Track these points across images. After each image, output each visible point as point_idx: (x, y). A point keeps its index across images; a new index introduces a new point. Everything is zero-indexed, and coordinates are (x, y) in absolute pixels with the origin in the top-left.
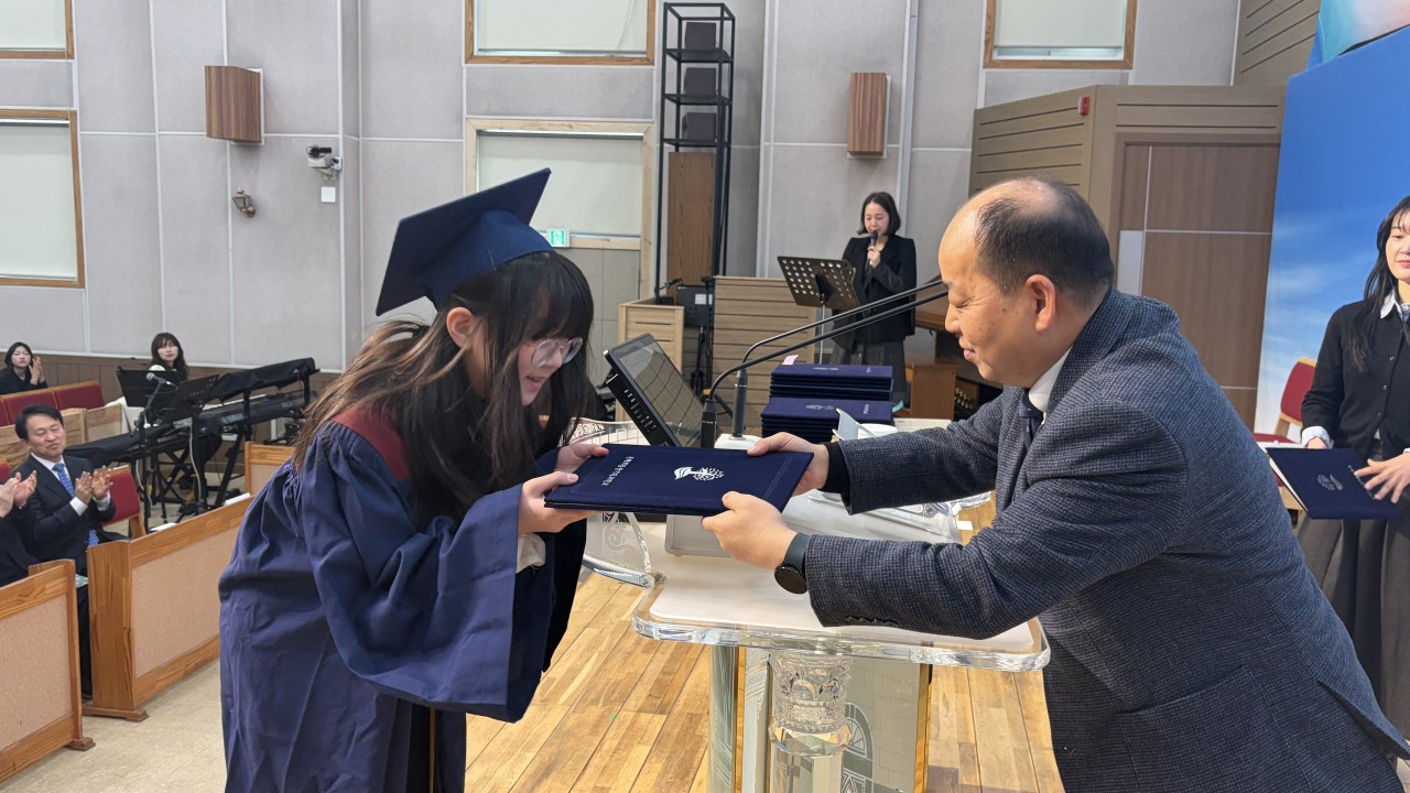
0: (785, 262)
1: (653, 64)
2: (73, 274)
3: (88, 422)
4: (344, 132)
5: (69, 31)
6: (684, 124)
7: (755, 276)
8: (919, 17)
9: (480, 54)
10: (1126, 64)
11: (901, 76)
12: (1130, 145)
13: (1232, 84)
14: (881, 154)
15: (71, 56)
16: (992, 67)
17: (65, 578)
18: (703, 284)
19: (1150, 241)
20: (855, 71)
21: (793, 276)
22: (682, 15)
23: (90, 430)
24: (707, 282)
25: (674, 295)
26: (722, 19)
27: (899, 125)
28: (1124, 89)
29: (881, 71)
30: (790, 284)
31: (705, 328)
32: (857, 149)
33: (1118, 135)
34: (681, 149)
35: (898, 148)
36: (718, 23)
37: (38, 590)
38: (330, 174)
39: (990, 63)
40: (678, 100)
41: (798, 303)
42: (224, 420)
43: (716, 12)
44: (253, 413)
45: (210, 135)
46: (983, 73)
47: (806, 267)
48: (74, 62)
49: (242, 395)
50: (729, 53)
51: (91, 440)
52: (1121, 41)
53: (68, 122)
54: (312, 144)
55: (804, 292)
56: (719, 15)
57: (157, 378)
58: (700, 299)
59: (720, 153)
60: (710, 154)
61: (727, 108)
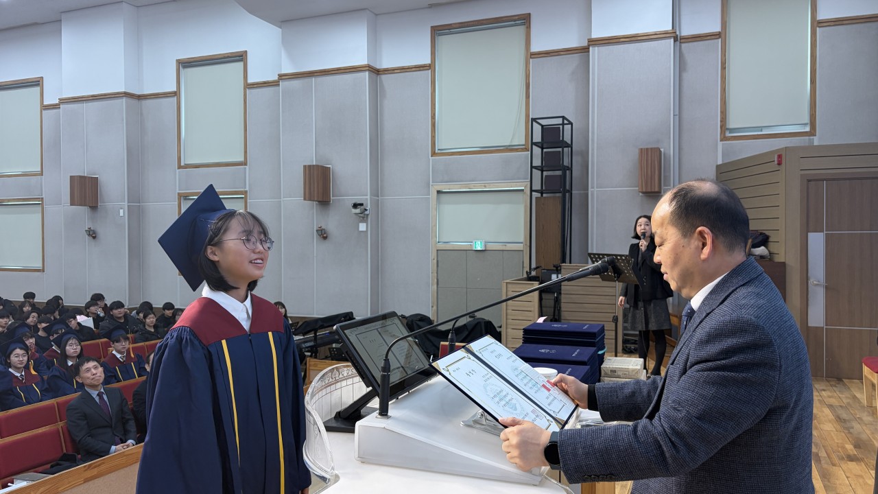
0: (592, 256)
1: (528, 150)
4: (371, 195)
5: (246, 152)
6: (546, 182)
8: (679, 115)
9: (439, 151)
10: (812, 133)
11: (669, 148)
12: (810, 182)
14: (659, 192)
15: (246, 164)
16: (726, 140)
18: (555, 268)
19: (828, 238)
20: (641, 147)
22: (543, 124)
24: (557, 268)
25: (540, 275)
26: (563, 124)
27: (669, 176)
28: (811, 148)
29: (656, 146)
31: (557, 294)
32: (644, 190)
33: (803, 176)
34: (544, 195)
36: (561, 127)
38: (363, 217)
39: (724, 138)
40: (541, 169)
41: (603, 280)
42: (303, 346)
43: (560, 121)
44: (319, 341)
45: (305, 199)
46: (720, 144)
48: (247, 167)
49: (313, 332)
50: (569, 142)
52: (807, 120)
53: (244, 196)
54: (354, 202)
55: (606, 273)
56: (561, 122)
58: (554, 277)
59: (564, 196)
60: (558, 197)
61: (568, 171)
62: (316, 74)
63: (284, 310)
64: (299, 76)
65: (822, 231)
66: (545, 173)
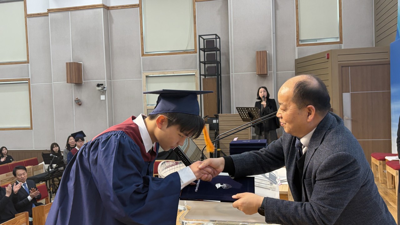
0: (238, 109)
1: (197, 53)
2: (29, 126)
3: (34, 170)
4: (107, 79)
5: (28, 55)
6: (206, 70)
7: (231, 113)
8: (275, 33)
9: (146, 54)
10: (341, 42)
11: (271, 51)
12: (343, 67)
13: (374, 46)
14: (267, 74)
15: (28, 62)
16: (299, 46)
17: (26, 218)
18: (215, 117)
19: (352, 96)
20: (257, 50)
21: (241, 113)
22: (204, 38)
23: (34, 172)
24: (216, 116)
25: (207, 120)
26: (216, 38)
27: (272, 66)
28: (341, 50)
29: (265, 50)
30: (241, 115)
31: (216, 130)
32: (259, 74)
33: (339, 64)
34: (206, 77)
35: (272, 72)
36: (215, 40)
37: (18, 221)
38: (103, 92)
39: (298, 45)
40: (204, 63)
41: (243, 121)
43: (214, 37)
45: (67, 82)
46: (297, 48)
47: (245, 110)
48: (29, 64)
50: (219, 48)
51: (35, 175)
52: (338, 35)
53: (28, 82)
54: (97, 83)
55: (245, 118)
57: (53, 155)
58: (214, 121)
59: (218, 77)
60: (215, 78)
61: (219, 64)
62: (71, 9)
63: (58, 147)
64: (61, 10)
65: (349, 92)
66: (206, 65)
